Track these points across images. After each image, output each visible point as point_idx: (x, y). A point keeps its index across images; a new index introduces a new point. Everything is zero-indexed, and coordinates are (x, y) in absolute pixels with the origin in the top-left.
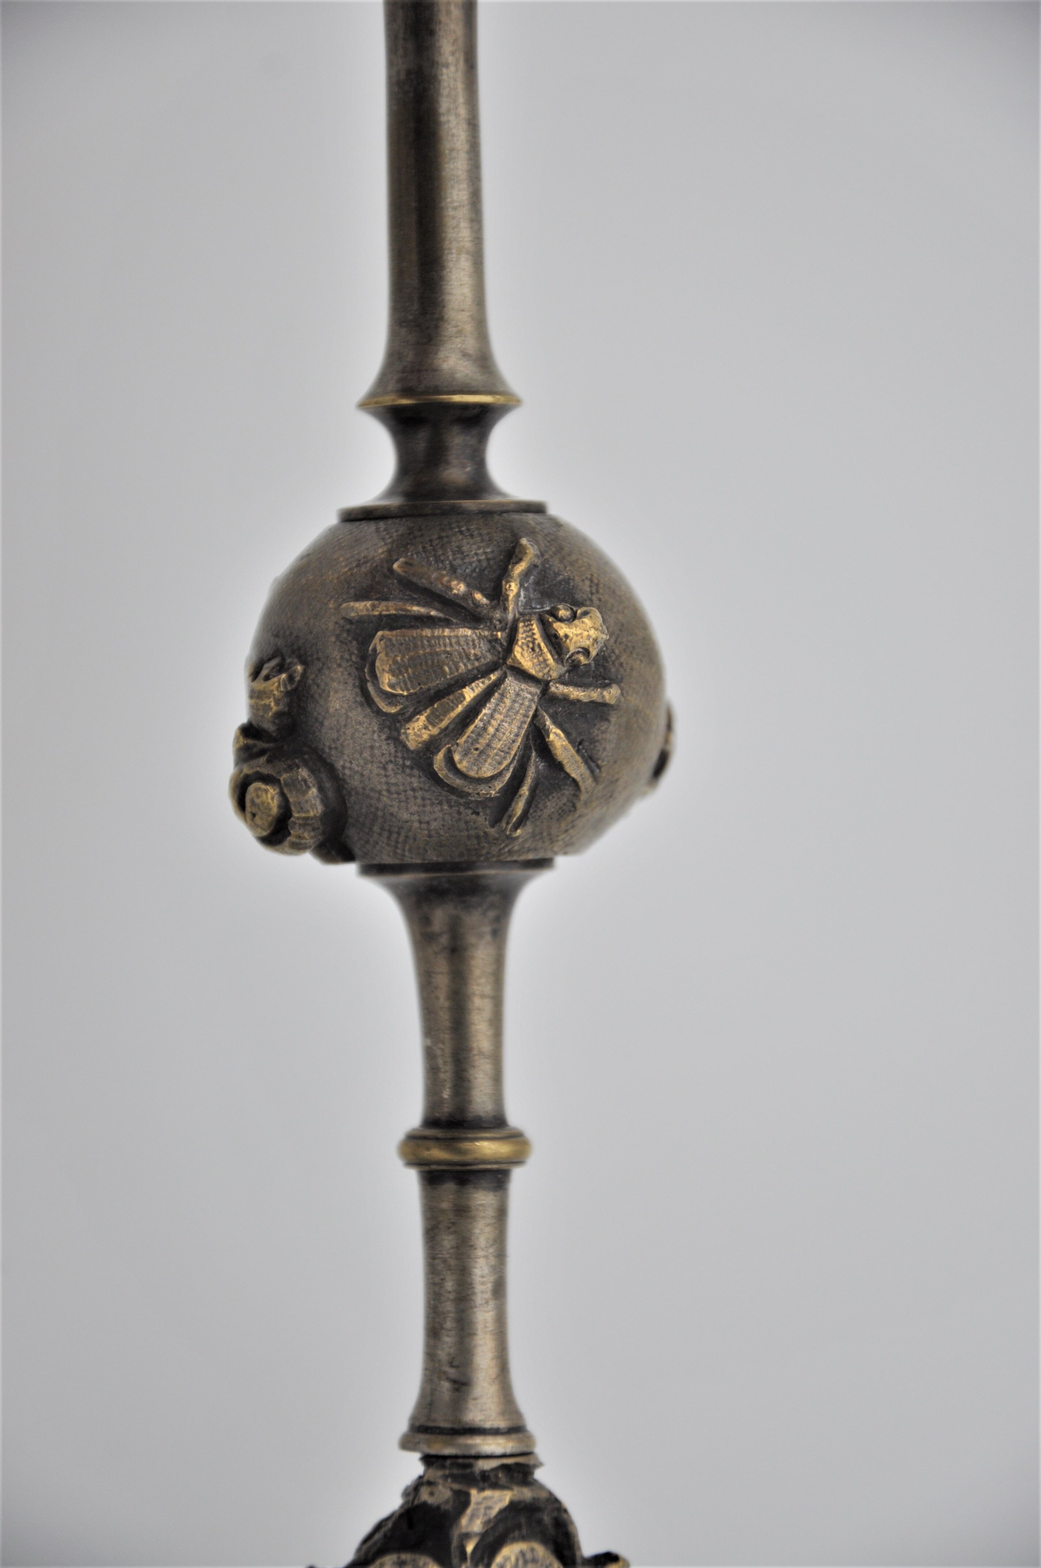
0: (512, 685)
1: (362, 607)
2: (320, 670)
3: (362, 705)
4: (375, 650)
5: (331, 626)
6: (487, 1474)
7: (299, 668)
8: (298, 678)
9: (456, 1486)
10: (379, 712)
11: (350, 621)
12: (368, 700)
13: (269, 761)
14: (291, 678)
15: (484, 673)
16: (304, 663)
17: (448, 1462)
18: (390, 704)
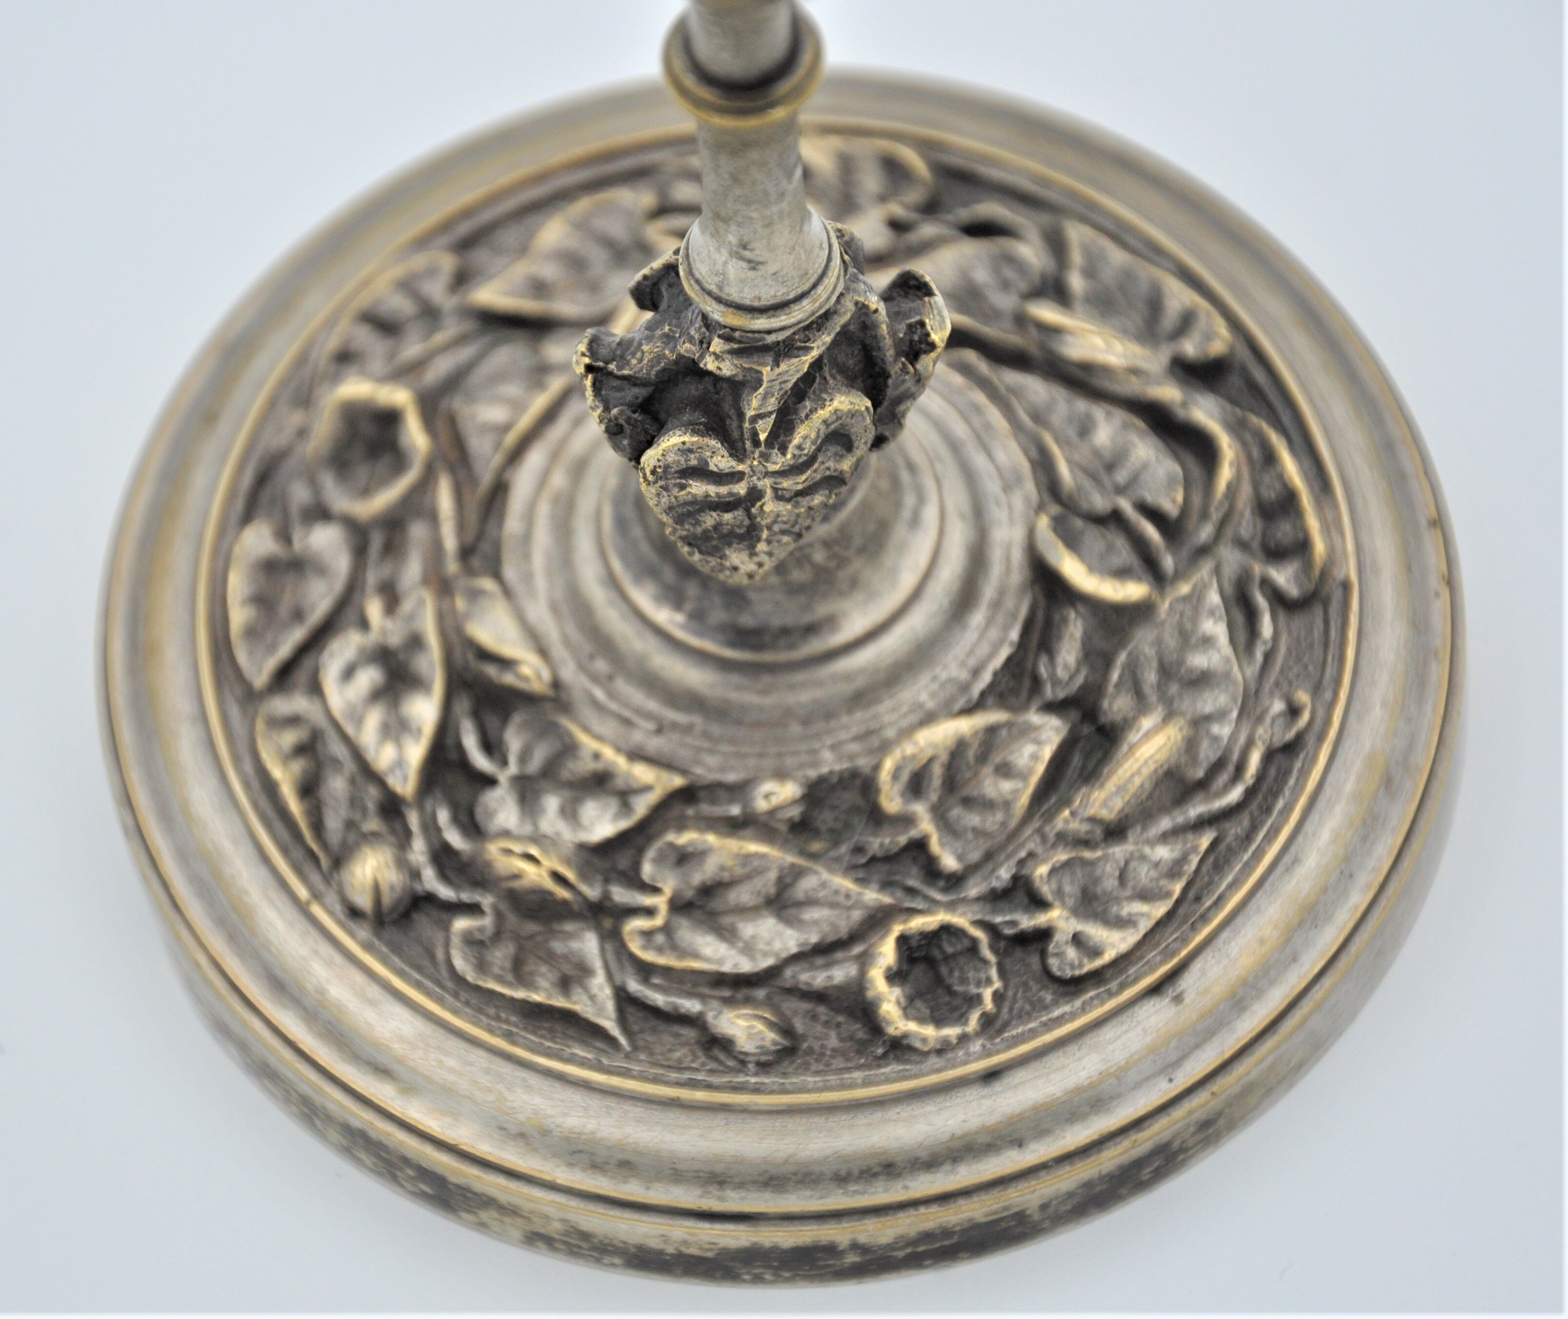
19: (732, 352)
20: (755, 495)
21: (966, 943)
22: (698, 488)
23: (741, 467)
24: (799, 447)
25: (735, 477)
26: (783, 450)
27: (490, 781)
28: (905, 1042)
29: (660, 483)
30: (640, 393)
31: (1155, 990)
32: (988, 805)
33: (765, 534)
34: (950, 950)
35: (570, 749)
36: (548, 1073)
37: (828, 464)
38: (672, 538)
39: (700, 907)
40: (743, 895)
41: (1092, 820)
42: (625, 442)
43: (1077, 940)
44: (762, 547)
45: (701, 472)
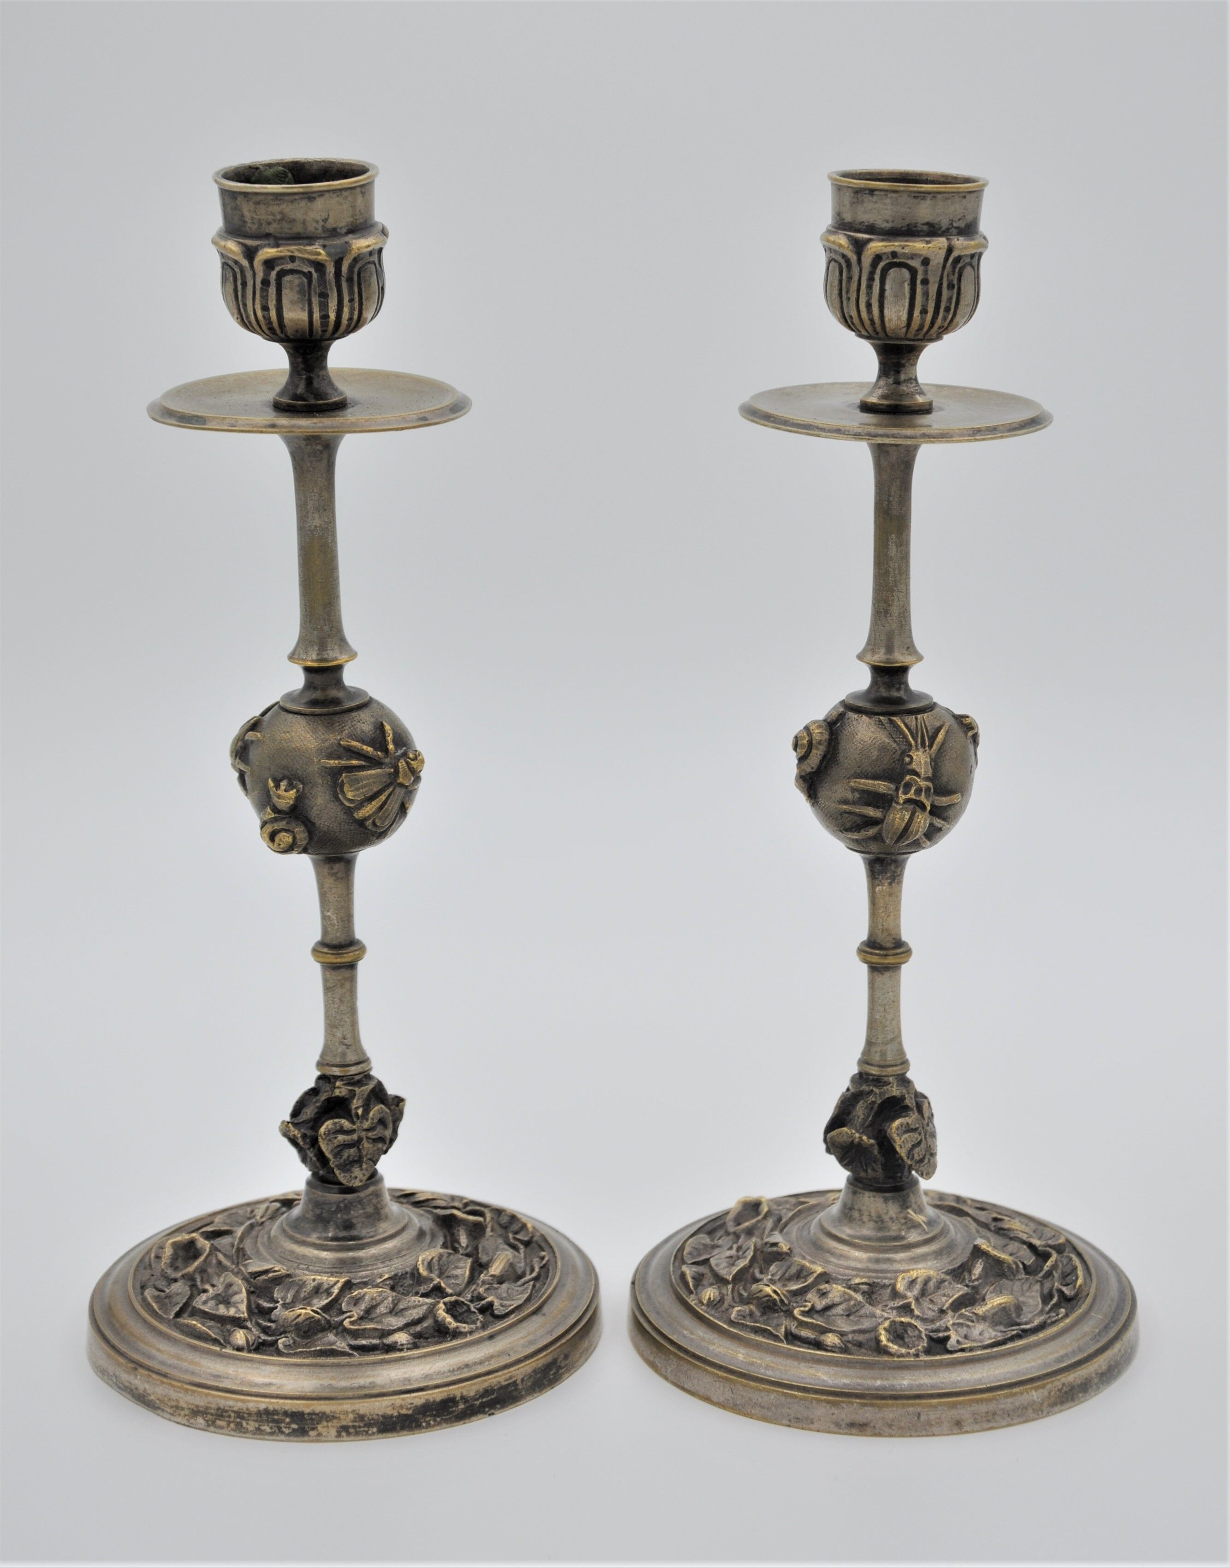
0: (398, 790)
1: (333, 763)
2: (312, 787)
3: (333, 801)
4: (343, 781)
5: (316, 769)
6: (377, 1090)
7: (301, 786)
8: (301, 790)
9: (350, 1088)
10: (342, 804)
11: (326, 768)
12: (337, 799)
13: (287, 823)
14: (298, 791)
15: (388, 786)
16: (303, 784)
17: (344, 1078)
18: (351, 803)
19: (345, 1085)
20: (360, 1140)
21: (465, 1308)
22: (341, 1138)
23: (354, 1127)
24: (372, 1119)
25: (352, 1131)
26: (367, 1120)
27: (272, 1309)
28: (457, 1331)
29: (328, 1138)
30: (310, 1124)
31: (535, 1312)
32: (456, 1277)
33: (365, 1159)
34: (460, 1311)
35: (303, 1284)
36: (333, 1366)
37: (379, 1131)
38: (333, 1166)
39: (367, 1318)
40: (382, 1309)
41: (492, 1276)
42: (308, 1140)
43: (502, 1305)
44: (364, 1166)
45: (342, 1131)
